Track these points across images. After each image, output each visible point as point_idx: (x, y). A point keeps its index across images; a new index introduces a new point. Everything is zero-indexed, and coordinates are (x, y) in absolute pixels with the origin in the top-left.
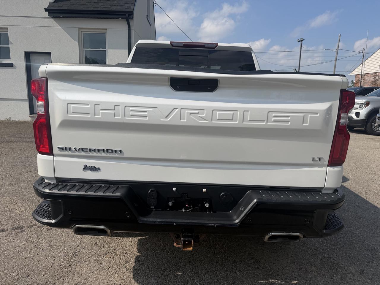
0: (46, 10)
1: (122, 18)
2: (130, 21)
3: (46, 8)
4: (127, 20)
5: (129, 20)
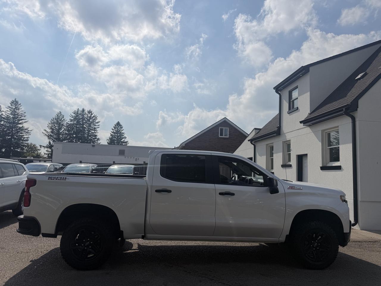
0: (301, 122)
3: (302, 120)
4: (346, 115)
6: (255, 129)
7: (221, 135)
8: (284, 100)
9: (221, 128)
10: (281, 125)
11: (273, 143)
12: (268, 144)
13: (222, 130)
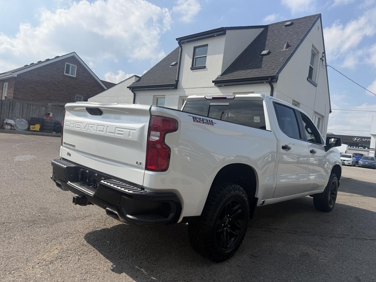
0: (213, 82)
1: (267, 82)
2: (273, 85)
3: (214, 80)
4: (269, 84)
5: (272, 83)
6: (136, 76)
7: (67, 72)
8: (186, 54)
9: (68, 63)
10: (180, 79)
11: (165, 95)
12: (155, 96)
13: (68, 66)
